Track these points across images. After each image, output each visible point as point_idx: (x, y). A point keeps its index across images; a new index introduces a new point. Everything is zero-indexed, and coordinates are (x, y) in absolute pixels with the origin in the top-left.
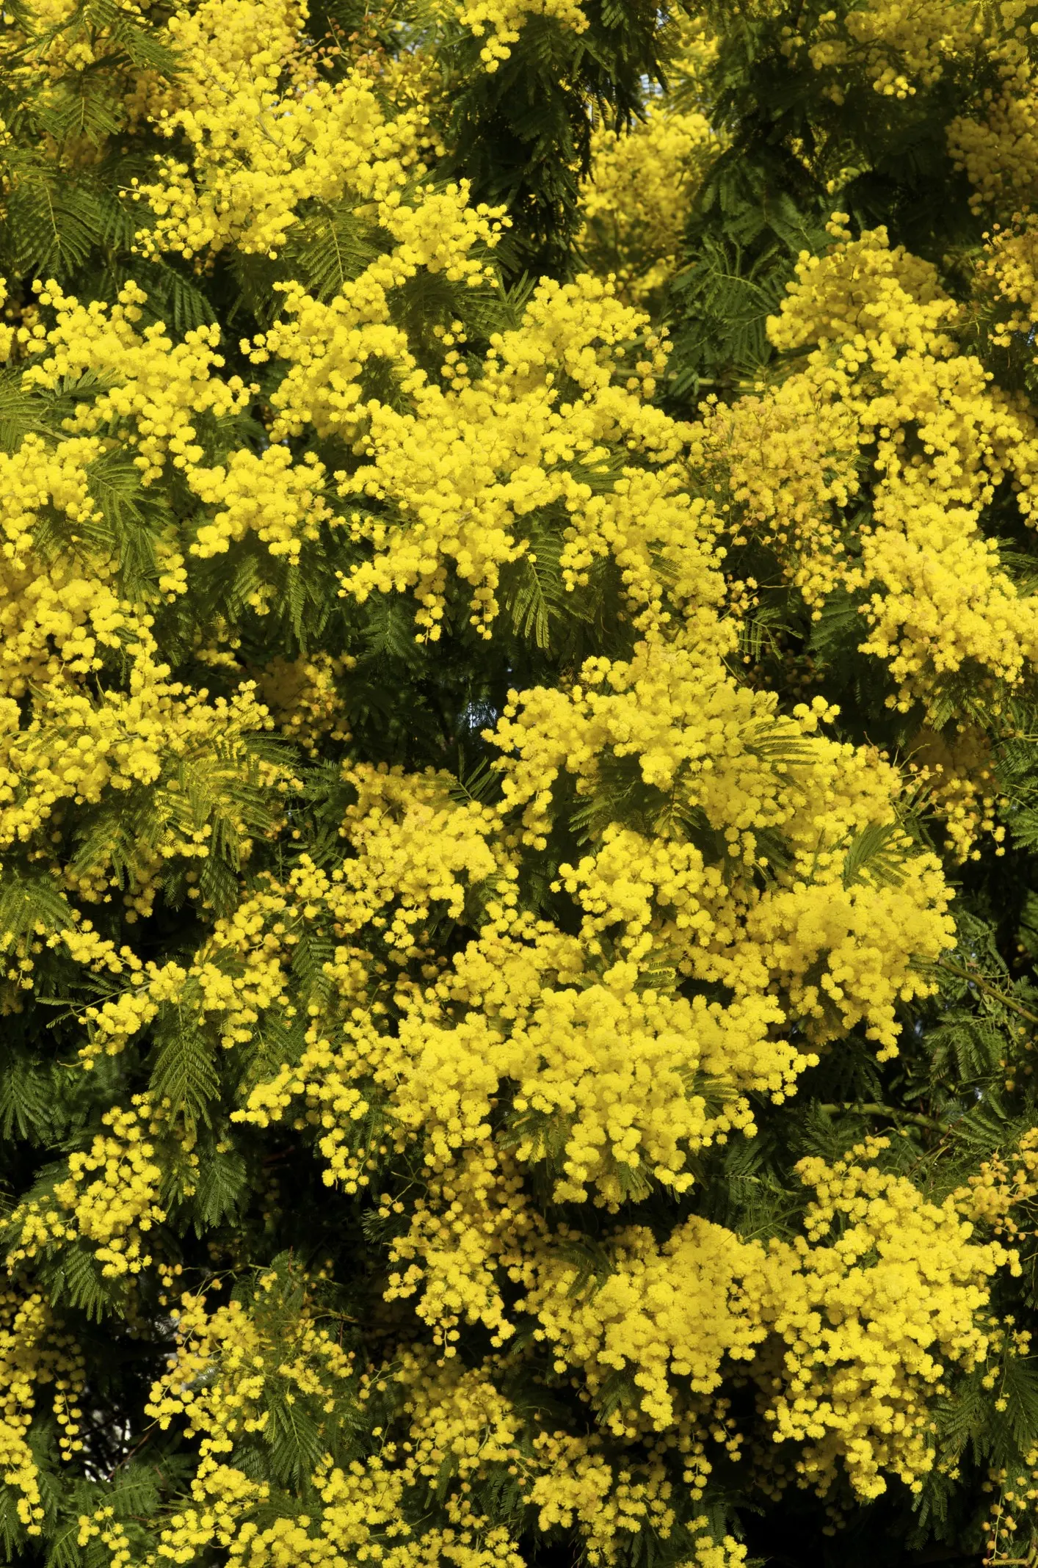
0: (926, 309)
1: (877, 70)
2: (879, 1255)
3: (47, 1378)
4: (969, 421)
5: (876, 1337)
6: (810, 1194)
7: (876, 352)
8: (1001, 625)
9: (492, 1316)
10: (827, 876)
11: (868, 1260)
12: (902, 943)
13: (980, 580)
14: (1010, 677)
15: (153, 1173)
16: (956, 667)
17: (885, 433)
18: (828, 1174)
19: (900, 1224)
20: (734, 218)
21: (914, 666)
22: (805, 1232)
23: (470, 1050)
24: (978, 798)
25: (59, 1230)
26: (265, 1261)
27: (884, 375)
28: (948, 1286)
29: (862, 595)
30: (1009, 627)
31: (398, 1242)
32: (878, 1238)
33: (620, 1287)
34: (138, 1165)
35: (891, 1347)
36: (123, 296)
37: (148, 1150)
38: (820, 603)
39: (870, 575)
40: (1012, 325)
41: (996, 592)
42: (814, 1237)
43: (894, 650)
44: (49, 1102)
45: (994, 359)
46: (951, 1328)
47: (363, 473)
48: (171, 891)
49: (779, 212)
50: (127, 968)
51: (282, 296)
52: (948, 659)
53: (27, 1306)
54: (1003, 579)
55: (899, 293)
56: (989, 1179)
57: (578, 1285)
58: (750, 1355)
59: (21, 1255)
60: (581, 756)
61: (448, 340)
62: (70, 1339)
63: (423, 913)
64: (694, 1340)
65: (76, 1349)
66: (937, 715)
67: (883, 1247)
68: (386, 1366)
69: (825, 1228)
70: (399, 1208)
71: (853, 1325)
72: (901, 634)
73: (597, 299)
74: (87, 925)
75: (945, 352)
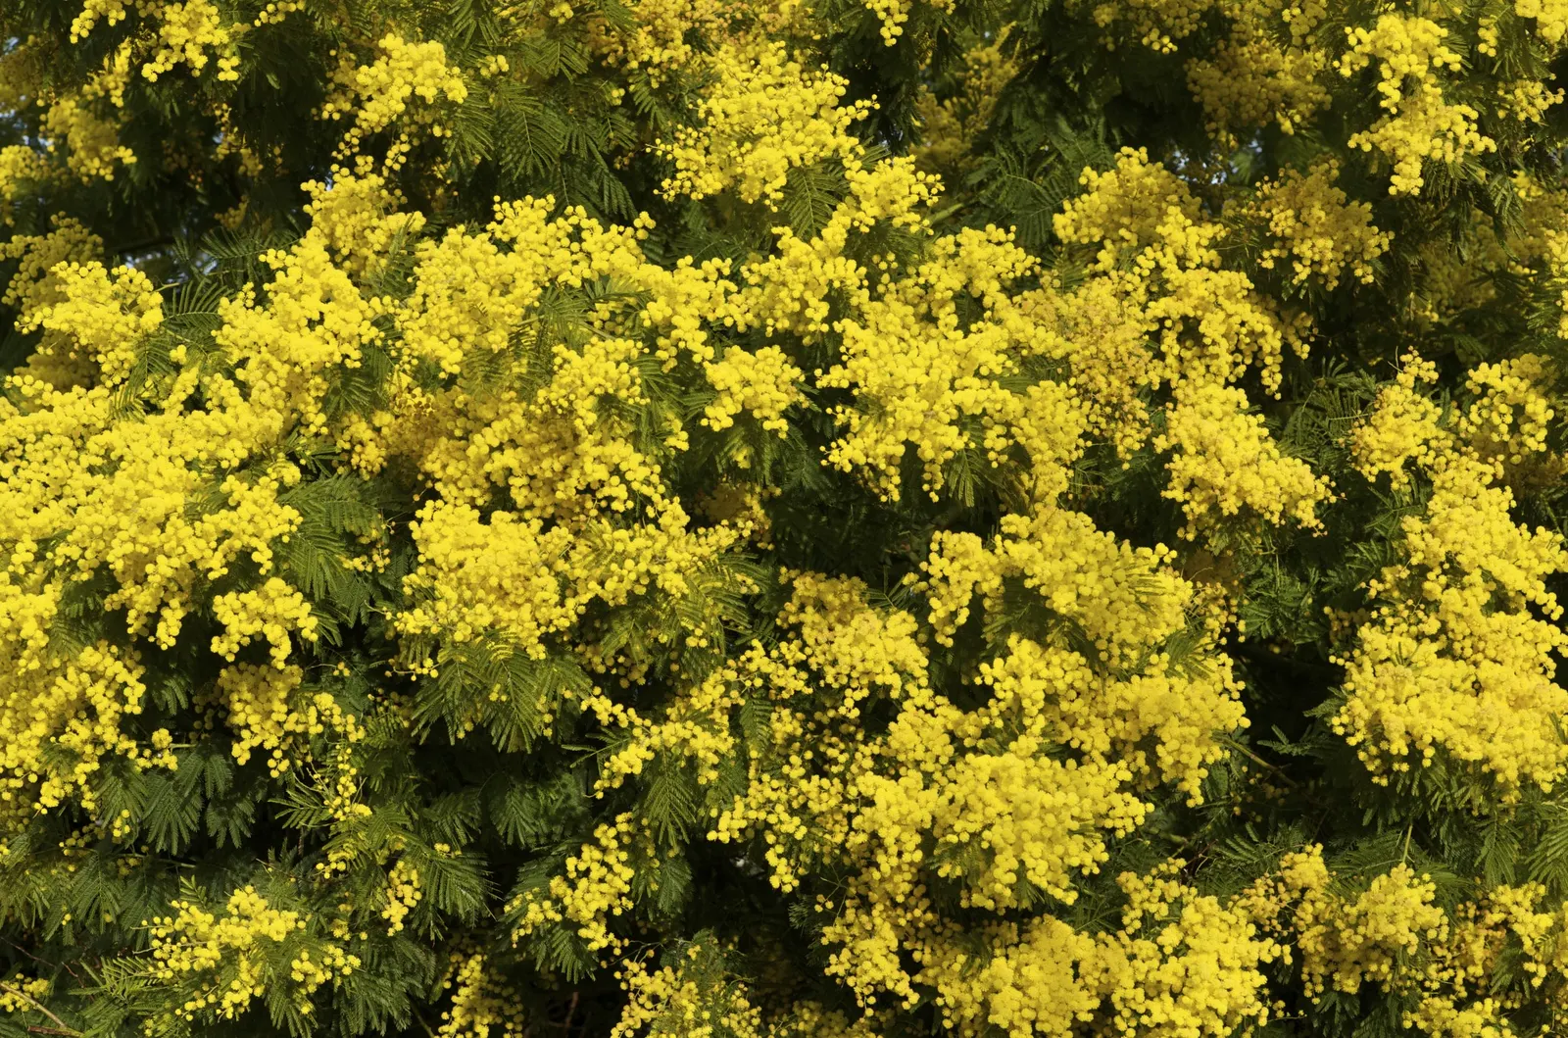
0: (1202, 231)
1: (1144, 29)
2: (1188, 947)
3: (499, 1021)
4: (1237, 320)
5: (1186, 1007)
6: (1125, 899)
7: (1163, 262)
8: (1271, 482)
9: (903, 988)
10: (1154, 671)
11: (1181, 950)
12: (1215, 724)
13: (1252, 448)
14: (1275, 520)
15: (628, 873)
16: (1236, 512)
17: (1168, 323)
18: (1140, 885)
19: (1204, 925)
20: (1021, 131)
21: (1203, 509)
22: (1123, 927)
23: (909, 797)
24: (1227, 598)
25: (551, 914)
26: (688, 937)
27: (1167, 281)
28: (1238, 971)
29: (1167, 456)
30: (1277, 483)
31: (827, 930)
32: (1186, 934)
33: (1001, 967)
34: (617, 868)
35: (1196, 1014)
36: (637, 223)
37: (624, 856)
38: (1129, 457)
39: (1174, 441)
40: (1275, 253)
41: (1264, 456)
42: (1130, 930)
43: (1187, 496)
44: (536, 816)
45: (1258, 276)
46: (1241, 1001)
47: (836, 371)
48: (659, 666)
49: (1056, 129)
50: (632, 725)
51: (778, 237)
52: (1230, 506)
53: (472, 963)
54: (1270, 444)
55: (1181, 217)
56: (1262, 892)
57: (968, 964)
58: (1089, 1018)
59: (522, 932)
60: (993, 583)
61: (883, 266)
62: (511, 990)
63: (865, 693)
64: (1053, 1007)
65: (517, 998)
66: (1216, 544)
67: (1189, 940)
68: (785, 1018)
69: (1138, 924)
70: (830, 905)
71: (1167, 998)
72: (1191, 486)
73: (999, 244)
74: (597, 691)
75: (1216, 265)
